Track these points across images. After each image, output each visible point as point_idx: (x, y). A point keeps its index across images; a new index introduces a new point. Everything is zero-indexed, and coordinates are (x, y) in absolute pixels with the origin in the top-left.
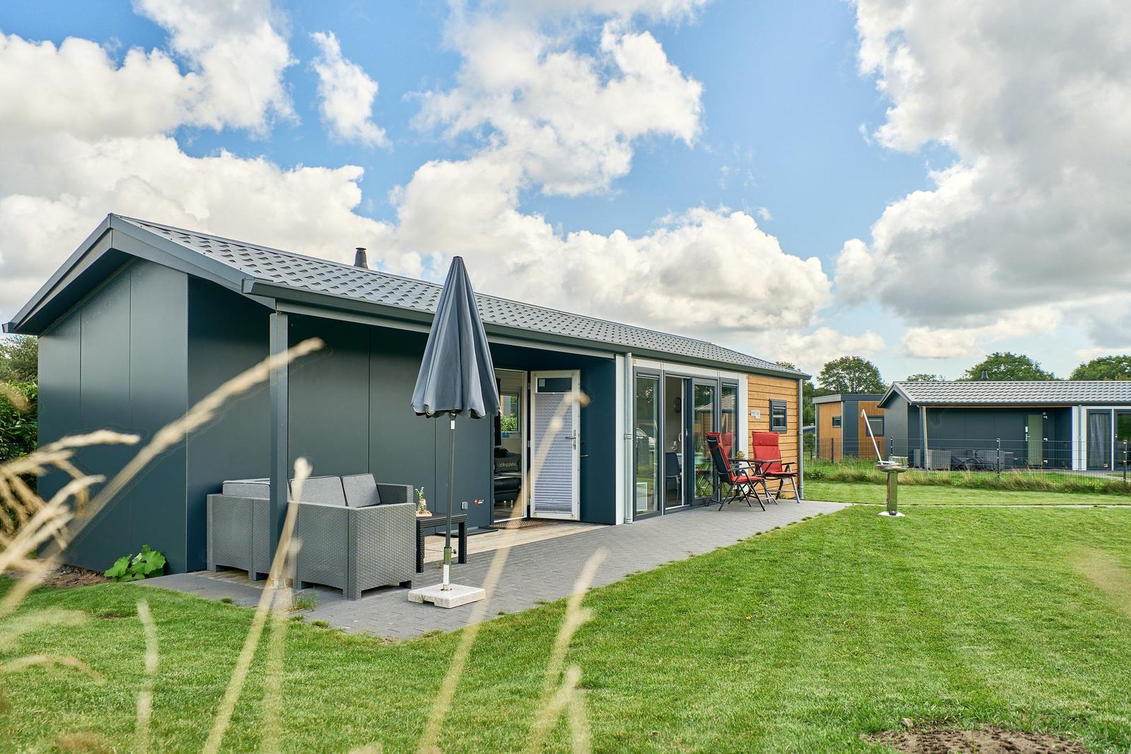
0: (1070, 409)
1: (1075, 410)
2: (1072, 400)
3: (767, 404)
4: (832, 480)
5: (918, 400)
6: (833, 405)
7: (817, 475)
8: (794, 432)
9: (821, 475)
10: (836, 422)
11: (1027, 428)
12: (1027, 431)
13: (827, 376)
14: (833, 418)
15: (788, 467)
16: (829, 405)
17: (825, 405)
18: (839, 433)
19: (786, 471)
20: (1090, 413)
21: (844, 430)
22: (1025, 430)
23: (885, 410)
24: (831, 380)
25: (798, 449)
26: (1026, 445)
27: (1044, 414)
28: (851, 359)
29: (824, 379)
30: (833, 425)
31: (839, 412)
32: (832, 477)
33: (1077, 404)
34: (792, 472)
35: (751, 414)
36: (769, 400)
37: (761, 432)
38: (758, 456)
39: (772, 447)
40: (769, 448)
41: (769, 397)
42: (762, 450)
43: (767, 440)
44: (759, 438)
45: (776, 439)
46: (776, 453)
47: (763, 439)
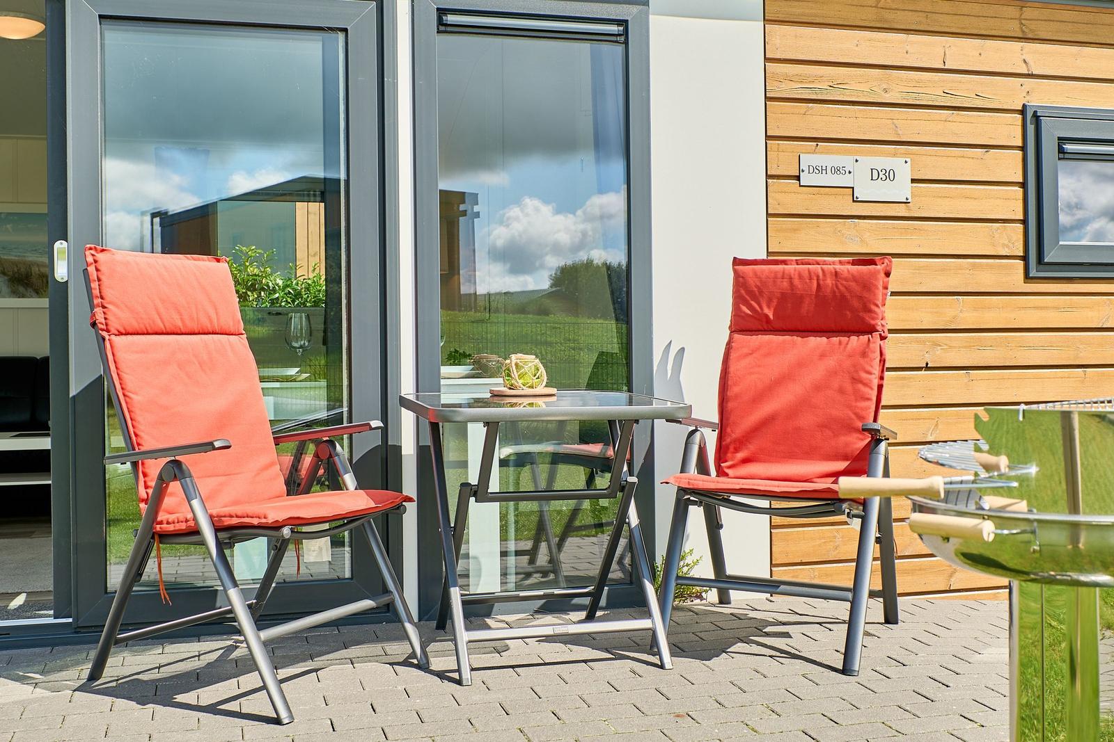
3: (1000, 129)
35: (798, 178)
36: (1023, 112)
37: (784, 262)
38: (735, 384)
39: (835, 340)
40: (816, 342)
41: (1014, 94)
42: (768, 354)
43: (807, 301)
44: (761, 292)
45: (860, 298)
46: (857, 371)
47: (782, 294)
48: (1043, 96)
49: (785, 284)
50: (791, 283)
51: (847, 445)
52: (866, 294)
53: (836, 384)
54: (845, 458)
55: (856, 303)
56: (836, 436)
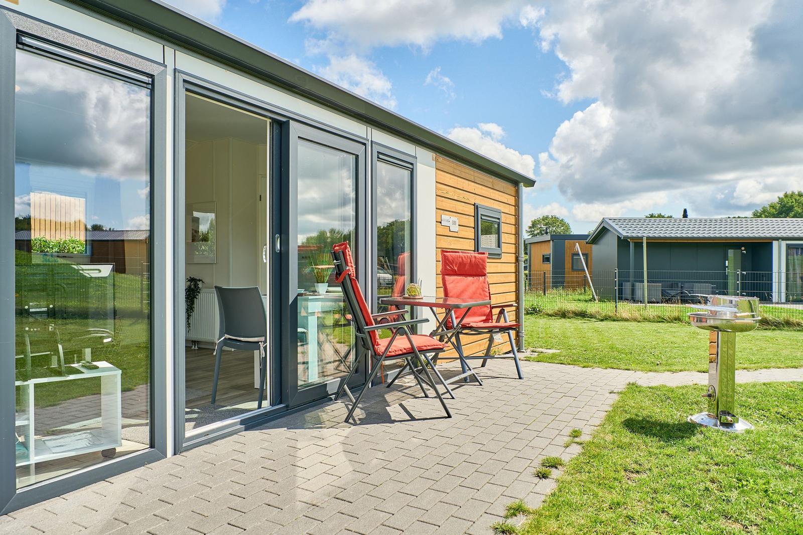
0: (771, 243)
1: (775, 244)
2: (774, 235)
3: (471, 210)
4: (551, 316)
5: (629, 235)
6: (543, 244)
7: (534, 309)
8: (512, 258)
9: (539, 311)
10: (546, 259)
11: (727, 262)
12: (727, 265)
13: (533, 230)
14: (543, 256)
15: (502, 312)
16: (539, 244)
17: (536, 245)
18: (549, 267)
19: (498, 320)
20: (788, 246)
21: (553, 266)
22: (725, 264)
23: (594, 246)
24: (536, 232)
25: (517, 282)
26: (726, 277)
27: (743, 248)
28: (550, 217)
29: (531, 231)
30: (543, 262)
31: (549, 250)
32: (550, 312)
33: (777, 239)
34: (508, 324)
35: (441, 223)
36: (474, 205)
37: (458, 252)
38: (450, 292)
39: (475, 278)
40: (470, 279)
41: (474, 199)
42: (458, 283)
43: (467, 265)
44: (453, 262)
45: (482, 265)
46: (483, 288)
47: (460, 263)
48: (479, 201)
49: (461, 259)
50: (462, 259)
51: (484, 311)
52: (484, 264)
53: (478, 293)
54: (485, 316)
55: (481, 266)
56: (481, 308)
